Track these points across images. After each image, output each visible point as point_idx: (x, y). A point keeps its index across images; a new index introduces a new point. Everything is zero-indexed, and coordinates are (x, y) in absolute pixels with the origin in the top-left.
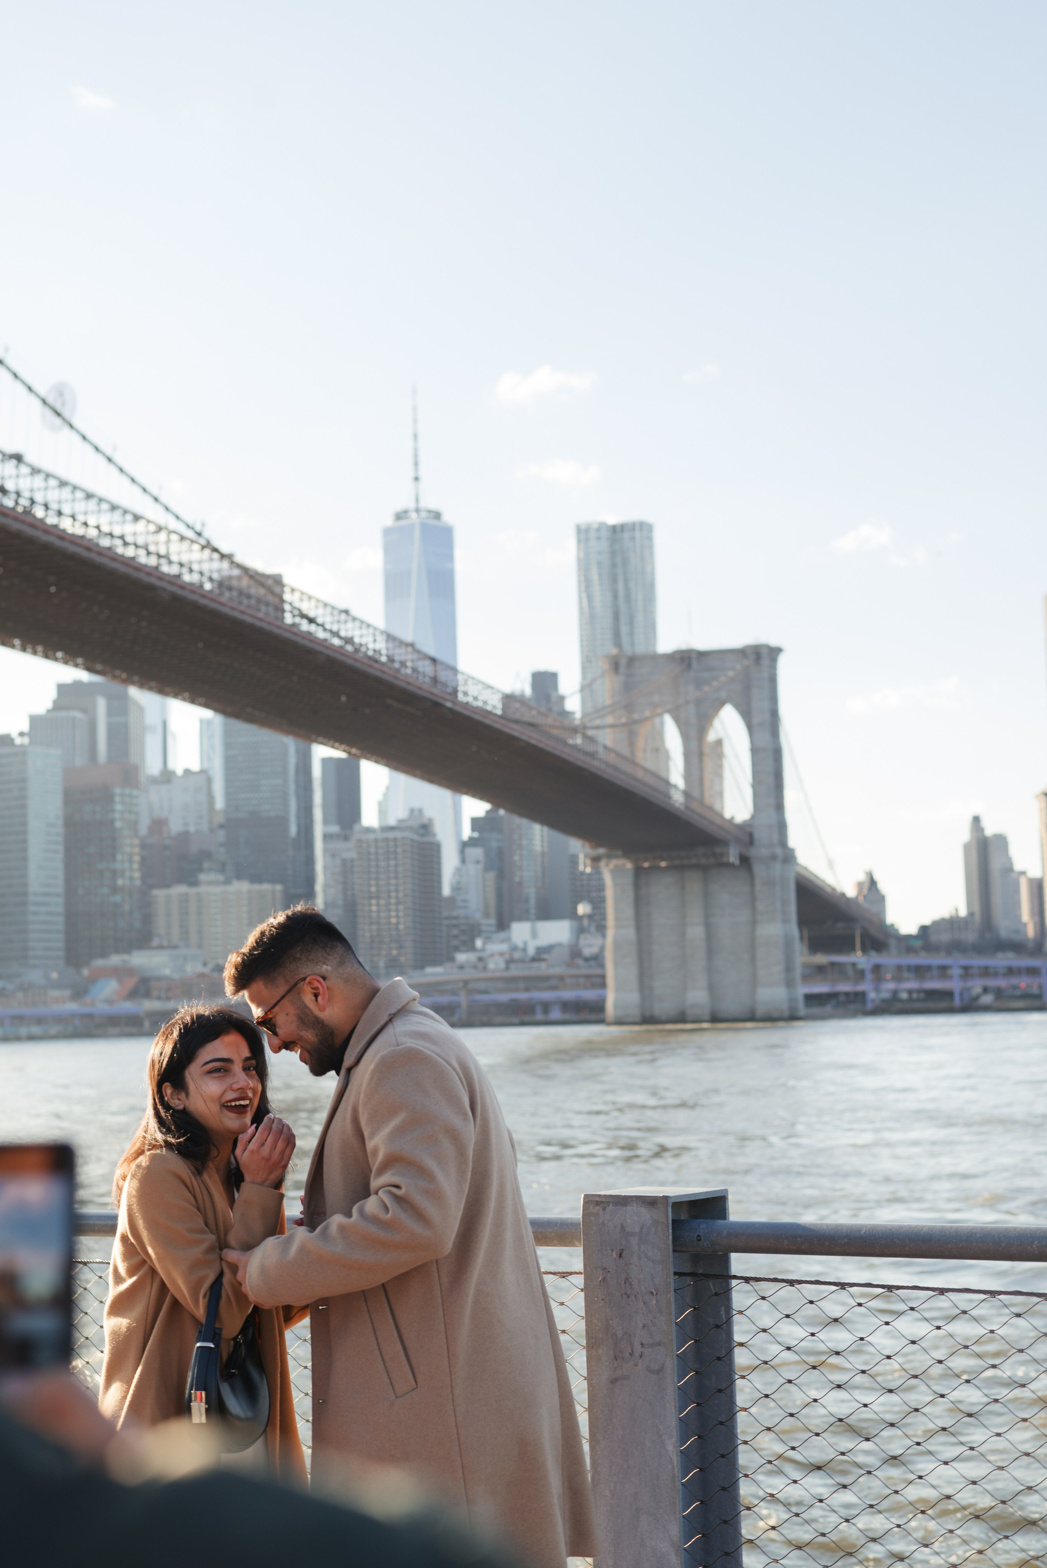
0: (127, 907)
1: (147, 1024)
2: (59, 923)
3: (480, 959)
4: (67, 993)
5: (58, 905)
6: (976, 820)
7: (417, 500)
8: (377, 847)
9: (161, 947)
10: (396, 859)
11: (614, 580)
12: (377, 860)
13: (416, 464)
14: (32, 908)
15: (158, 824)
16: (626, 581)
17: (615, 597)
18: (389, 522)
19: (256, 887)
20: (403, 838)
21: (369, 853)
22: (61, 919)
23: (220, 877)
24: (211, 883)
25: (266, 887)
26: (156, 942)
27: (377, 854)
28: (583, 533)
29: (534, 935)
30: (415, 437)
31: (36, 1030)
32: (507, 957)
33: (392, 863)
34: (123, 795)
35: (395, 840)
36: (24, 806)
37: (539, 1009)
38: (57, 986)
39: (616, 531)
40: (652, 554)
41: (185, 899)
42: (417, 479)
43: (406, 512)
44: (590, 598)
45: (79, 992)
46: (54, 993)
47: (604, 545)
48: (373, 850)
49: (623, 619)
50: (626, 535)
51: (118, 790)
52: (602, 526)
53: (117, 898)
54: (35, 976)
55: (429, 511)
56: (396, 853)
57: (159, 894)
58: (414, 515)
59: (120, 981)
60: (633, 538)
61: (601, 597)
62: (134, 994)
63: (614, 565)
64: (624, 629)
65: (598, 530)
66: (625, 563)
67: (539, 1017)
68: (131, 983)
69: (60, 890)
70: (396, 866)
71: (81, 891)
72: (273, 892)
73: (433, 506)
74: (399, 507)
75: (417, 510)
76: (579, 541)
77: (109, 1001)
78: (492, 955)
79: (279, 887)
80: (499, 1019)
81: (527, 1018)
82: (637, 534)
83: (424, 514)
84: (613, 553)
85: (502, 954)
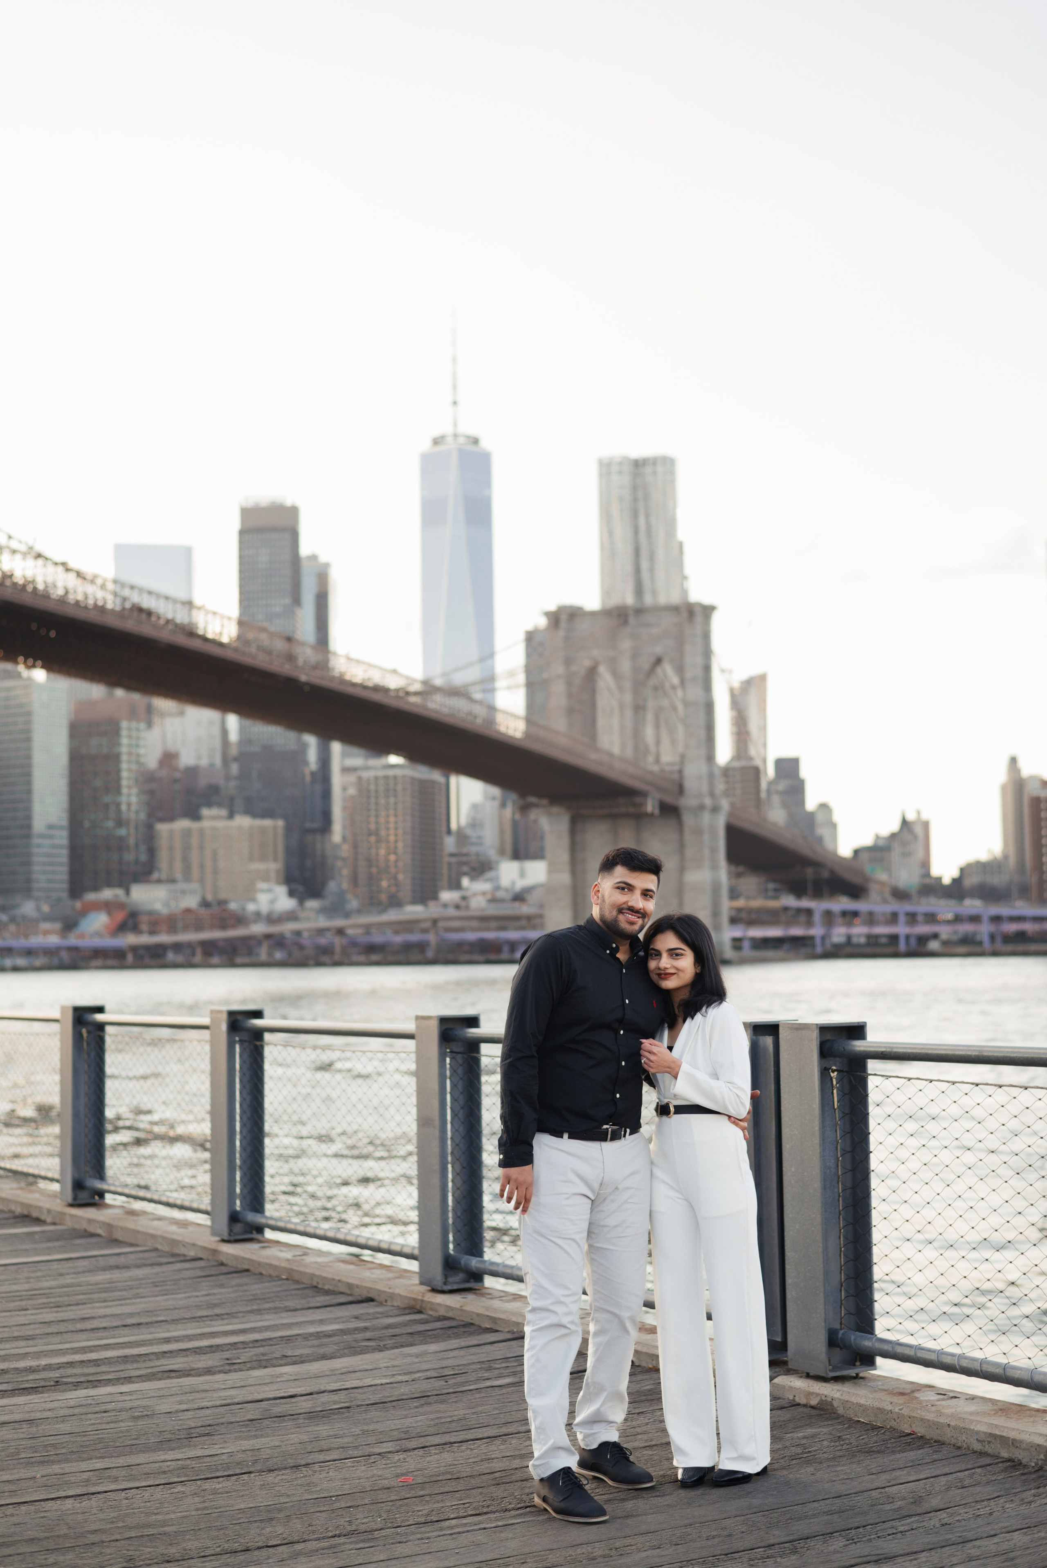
0: (132, 841)
1: (130, 958)
2: (63, 855)
3: (464, 898)
4: (58, 926)
5: (62, 838)
6: (1013, 760)
7: (455, 424)
8: (377, 785)
9: (159, 881)
10: (395, 796)
11: (635, 514)
12: (377, 798)
13: (455, 388)
14: (36, 841)
15: (169, 758)
16: (647, 516)
17: (636, 532)
18: (426, 445)
19: (259, 822)
20: (404, 777)
21: (369, 791)
22: (65, 852)
23: (224, 812)
24: (213, 818)
25: (267, 823)
26: (155, 876)
27: (377, 791)
28: (606, 467)
29: (522, 874)
30: (454, 359)
31: (21, 962)
32: (489, 897)
33: (392, 800)
34: (129, 729)
35: (395, 777)
36: (29, 740)
37: (506, 948)
38: (48, 918)
39: (638, 465)
40: (673, 489)
41: (187, 833)
42: (455, 403)
43: (443, 437)
44: (611, 533)
45: (69, 925)
46: (45, 926)
47: (626, 480)
48: (372, 787)
49: (644, 554)
50: (648, 470)
51: (124, 724)
52: (625, 460)
53: (122, 832)
54: (28, 908)
55: (468, 437)
56: (395, 790)
57: (162, 828)
58: (450, 439)
59: (110, 914)
60: (655, 473)
61: (622, 533)
62: (122, 928)
63: (635, 500)
64: (645, 565)
65: (620, 464)
66: (647, 498)
67: (505, 956)
68: (120, 916)
69: (65, 822)
70: (396, 803)
71: (87, 824)
72: (275, 828)
73: (472, 432)
74: (437, 433)
75: (456, 436)
76: (601, 475)
77: (98, 934)
78: (475, 895)
79: (280, 823)
80: (466, 957)
81: (493, 957)
82: (660, 469)
83: (461, 440)
84: (635, 488)
85: (484, 893)
